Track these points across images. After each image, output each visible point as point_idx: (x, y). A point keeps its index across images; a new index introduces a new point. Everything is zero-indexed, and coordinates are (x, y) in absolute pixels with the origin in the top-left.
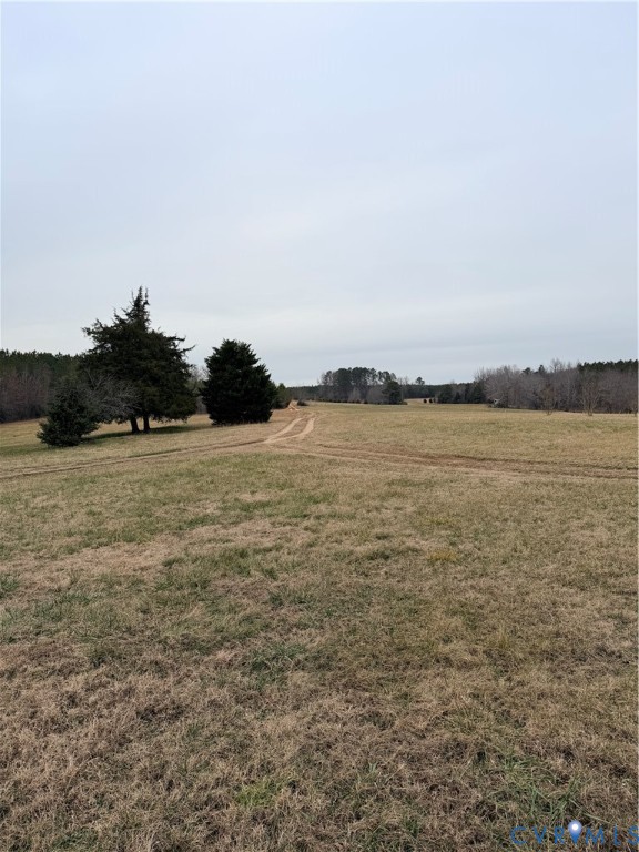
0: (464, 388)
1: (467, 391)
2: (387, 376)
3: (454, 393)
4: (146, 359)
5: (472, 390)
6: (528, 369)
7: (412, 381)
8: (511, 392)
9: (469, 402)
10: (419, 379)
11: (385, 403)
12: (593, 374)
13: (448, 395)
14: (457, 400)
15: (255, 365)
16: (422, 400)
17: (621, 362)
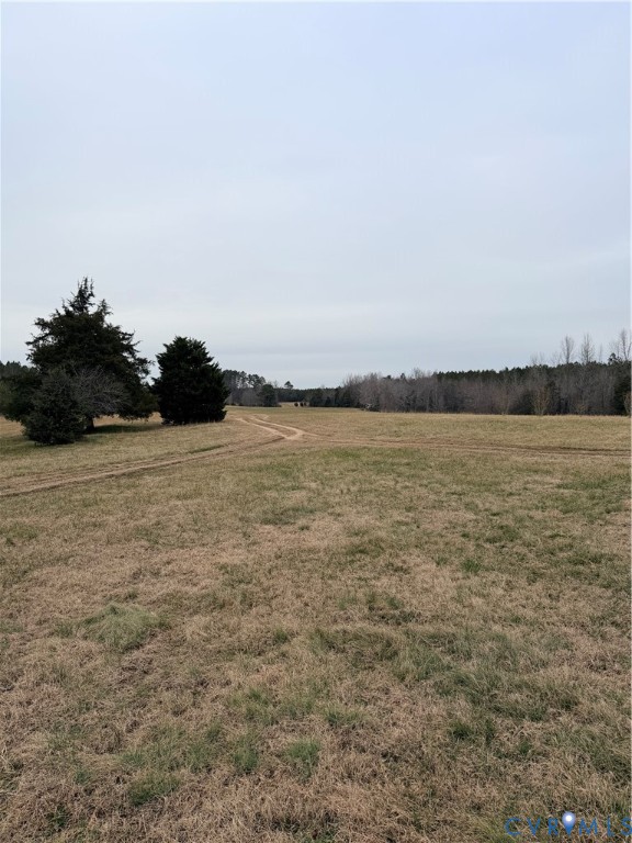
0: (334, 393)
1: (337, 395)
2: (257, 380)
3: (325, 398)
4: (110, 354)
5: (341, 395)
6: (389, 377)
7: (281, 385)
8: (382, 397)
9: (338, 406)
10: (288, 383)
11: (261, 406)
12: (450, 382)
13: (319, 399)
14: (328, 404)
15: (211, 363)
16: (293, 404)
17: (470, 372)
